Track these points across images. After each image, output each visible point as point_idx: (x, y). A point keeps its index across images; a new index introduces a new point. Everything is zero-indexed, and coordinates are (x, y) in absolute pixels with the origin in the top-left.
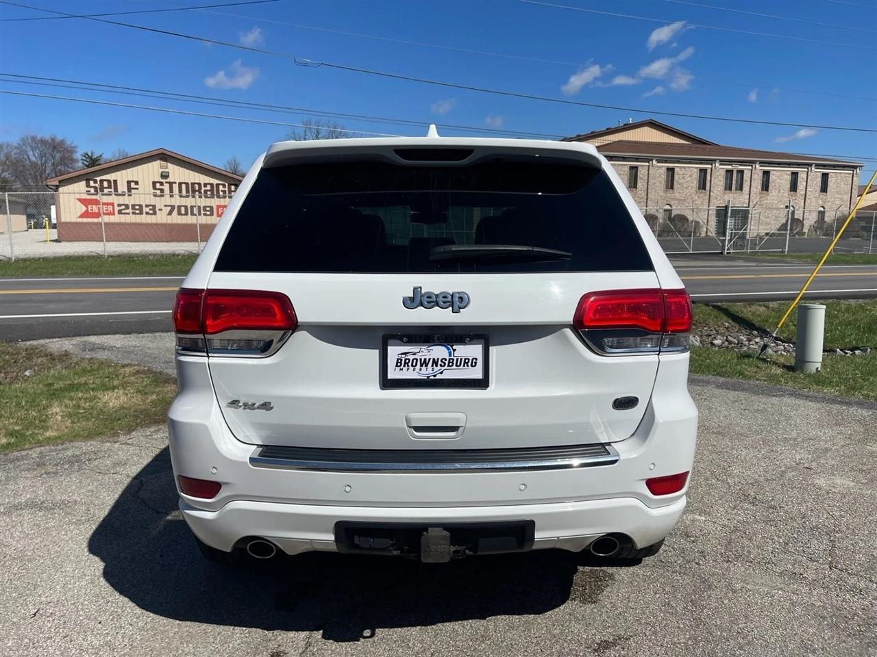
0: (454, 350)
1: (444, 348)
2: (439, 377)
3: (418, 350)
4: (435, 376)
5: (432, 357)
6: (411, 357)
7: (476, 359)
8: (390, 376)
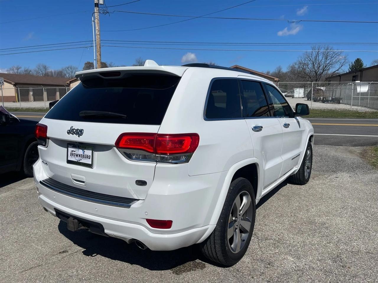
0: (84, 152)
1: (82, 150)
2: (80, 161)
3: (75, 150)
4: (79, 161)
5: (79, 153)
6: (74, 153)
7: (90, 156)
8: (69, 159)
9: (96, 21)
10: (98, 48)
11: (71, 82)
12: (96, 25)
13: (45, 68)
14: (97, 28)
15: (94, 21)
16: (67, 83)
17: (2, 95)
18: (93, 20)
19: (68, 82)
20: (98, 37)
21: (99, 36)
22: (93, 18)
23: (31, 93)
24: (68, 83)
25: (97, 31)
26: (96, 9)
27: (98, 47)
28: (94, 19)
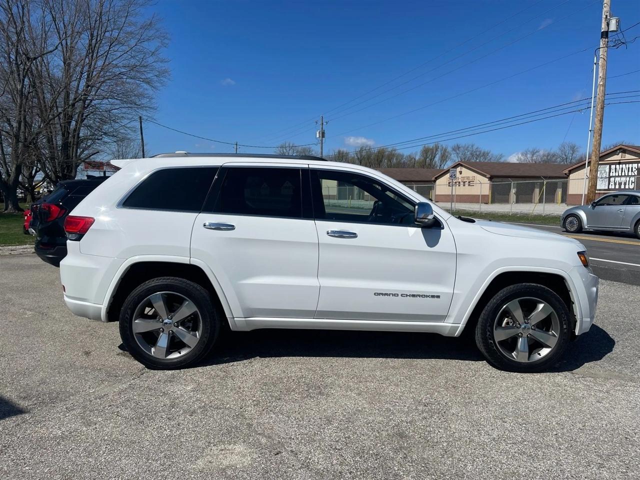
9: (601, 62)
10: (598, 110)
11: (571, 172)
12: (600, 69)
13: (573, 149)
14: (601, 74)
15: (597, 64)
16: (564, 172)
17: (451, 194)
18: (595, 62)
19: (567, 172)
20: (600, 89)
21: (602, 88)
22: (595, 58)
23: (513, 191)
24: (566, 174)
25: (599, 80)
26: (602, 43)
27: (599, 106)
28: (598, 60)
